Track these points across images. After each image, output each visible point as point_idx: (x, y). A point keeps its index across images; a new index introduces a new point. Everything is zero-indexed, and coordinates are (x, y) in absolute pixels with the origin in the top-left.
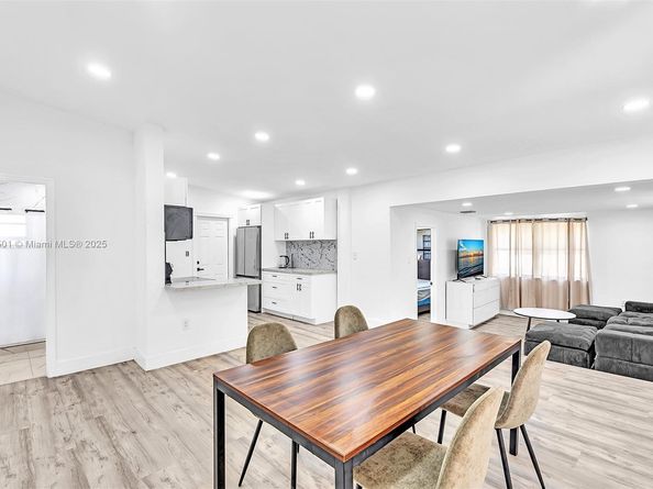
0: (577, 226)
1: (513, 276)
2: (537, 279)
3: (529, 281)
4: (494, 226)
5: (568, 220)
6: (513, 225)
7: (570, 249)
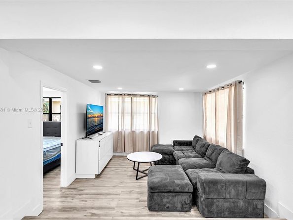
0: (153, 99)
1: (120, 130)
2: (133, 131)
3: (129, 133)
4: (109, 98)
5: (149, 96)
6: (121, 98)
7: (150, 113)
